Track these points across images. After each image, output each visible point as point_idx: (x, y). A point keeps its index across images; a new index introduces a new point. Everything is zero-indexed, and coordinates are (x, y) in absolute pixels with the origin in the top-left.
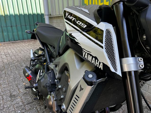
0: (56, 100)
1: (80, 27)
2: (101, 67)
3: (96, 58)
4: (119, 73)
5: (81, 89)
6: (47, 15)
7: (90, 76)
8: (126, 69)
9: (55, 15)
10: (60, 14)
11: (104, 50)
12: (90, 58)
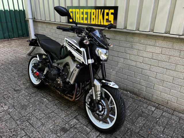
0: (61, 80)
1: (73, 48)
2: (82, 62)
3: (80, 60)
4: (87, 64)
5: (75, 70)
6: (31, 19)
7: (78, 66)
8: (89, 63)
9: (40, 19)
10: (45, 20)
11: (82, 57)
12: (78, 60)
